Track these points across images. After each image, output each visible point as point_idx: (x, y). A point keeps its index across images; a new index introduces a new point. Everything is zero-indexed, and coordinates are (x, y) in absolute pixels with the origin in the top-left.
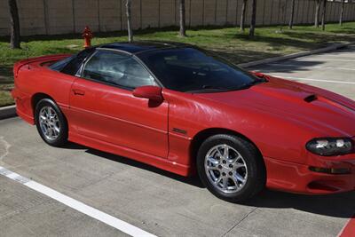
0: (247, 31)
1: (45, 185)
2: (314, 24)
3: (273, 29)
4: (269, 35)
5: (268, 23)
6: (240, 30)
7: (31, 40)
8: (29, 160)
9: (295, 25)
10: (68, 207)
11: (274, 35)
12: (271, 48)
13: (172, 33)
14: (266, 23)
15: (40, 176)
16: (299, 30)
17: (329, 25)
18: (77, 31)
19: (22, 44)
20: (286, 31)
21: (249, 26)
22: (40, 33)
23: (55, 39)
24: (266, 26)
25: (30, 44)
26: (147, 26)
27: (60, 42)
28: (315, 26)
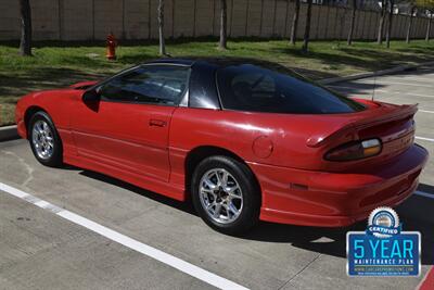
0: (299, 45)
1: (81, 215)
2: (376, 40)
3: (329, 45)
4: (323, 51)
5: (323, 37)
6: (290, 44)
7: (43, 46)
8: (58, 187)
9: (354, 40)
10: (111, 241)
11: (329, 52)
12: (328, 66)
13: (210, 43)
14: (320, 37)
15: (74, 206)
16: (359, 46)
17: (394, 42)
18: (97, 37)
19: (34, 50)
20: (344, 47)
21: (302, 40)
22: (53, 39)
23: (71, 46)
24: (321, 40)
25: (42, 50)
26: (179, 35)
27: (78, 49)
28: (378, 43)
